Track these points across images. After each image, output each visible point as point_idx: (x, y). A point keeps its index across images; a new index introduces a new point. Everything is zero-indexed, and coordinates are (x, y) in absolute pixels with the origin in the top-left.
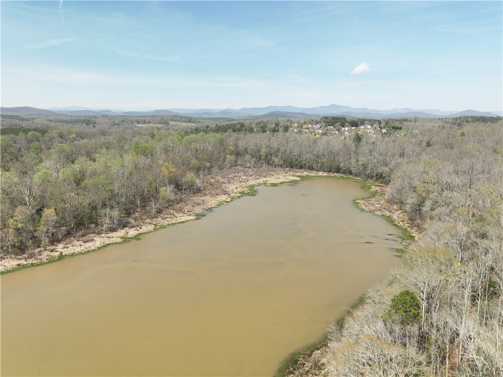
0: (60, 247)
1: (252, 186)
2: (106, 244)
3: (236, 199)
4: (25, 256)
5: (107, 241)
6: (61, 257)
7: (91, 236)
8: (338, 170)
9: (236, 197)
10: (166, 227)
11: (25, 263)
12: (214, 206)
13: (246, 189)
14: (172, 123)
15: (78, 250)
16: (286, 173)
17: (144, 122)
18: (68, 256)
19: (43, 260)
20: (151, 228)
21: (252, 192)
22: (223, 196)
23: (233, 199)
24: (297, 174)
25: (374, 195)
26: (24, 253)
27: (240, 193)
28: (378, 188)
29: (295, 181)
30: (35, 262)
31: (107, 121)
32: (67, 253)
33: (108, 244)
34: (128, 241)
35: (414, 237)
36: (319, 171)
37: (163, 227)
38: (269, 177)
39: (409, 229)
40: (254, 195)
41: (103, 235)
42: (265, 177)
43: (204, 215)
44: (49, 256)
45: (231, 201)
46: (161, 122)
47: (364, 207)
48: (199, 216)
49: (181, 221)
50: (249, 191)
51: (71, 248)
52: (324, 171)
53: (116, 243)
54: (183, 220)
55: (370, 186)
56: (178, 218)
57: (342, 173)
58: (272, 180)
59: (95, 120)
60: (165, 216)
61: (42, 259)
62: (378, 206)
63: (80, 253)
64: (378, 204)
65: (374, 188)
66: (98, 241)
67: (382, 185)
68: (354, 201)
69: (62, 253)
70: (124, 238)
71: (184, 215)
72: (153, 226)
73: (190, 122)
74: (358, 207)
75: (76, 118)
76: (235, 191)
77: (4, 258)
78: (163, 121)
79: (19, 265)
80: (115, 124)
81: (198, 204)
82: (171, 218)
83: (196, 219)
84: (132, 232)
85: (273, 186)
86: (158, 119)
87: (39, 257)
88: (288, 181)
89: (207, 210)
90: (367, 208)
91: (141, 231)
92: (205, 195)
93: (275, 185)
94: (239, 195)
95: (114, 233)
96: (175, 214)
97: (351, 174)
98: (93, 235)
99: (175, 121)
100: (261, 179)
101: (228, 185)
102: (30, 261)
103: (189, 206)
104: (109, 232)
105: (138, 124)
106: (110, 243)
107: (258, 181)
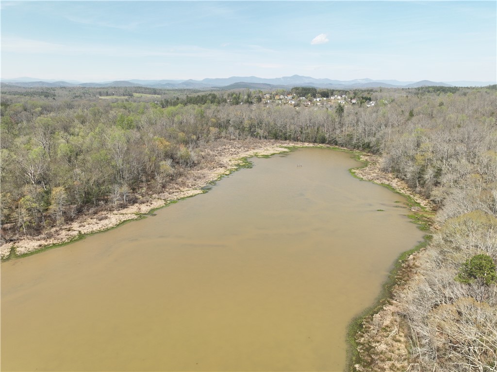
0: (75, 225)
1: (245, 159)
2: (122, 220)
3: (234, 171)
4: (43, 236)
5: (123, 218)
6: (81, 236)
7: (103, 213)
8: (323, 141)
9: (234, 170)
10: (176, 202)
11: (46, 244)
12: (216, 179)
13: (240, 161)
14: (136, 95)
15: (96, 228)
16: (273, 145)
17: (107, 94)
18: (87, 234)
19: (64, 240)
20: (161, 203)
21: (247, 164)
22: (221, 169)
23: (231, 172)
24: (283, 145)
25: (365, 164)
26: (40, 233)
27: (236, 165)
28: (367, 158)
29: (284, 152)
30: (55, 242)
31: (67, 93)
32: (86, 231)
33: (124, 221)
34: (144, 217)
35: (419, 203)
36: (304, 142)
37: (173, 202)
38: (258, 149)
39: (412, 196)
40: (251, 168)
41: (115, 212)
42: (254, 149)
43: (209, 189)
44: (68, 235)
45: (230, 173)
46: (125, 93)
47: (362, 177)
48: (205, 190)
49: (189, 195)
50: (244, 164)
51: (87, 226)
52: (309, 142)
53: (133, 219)
54: (191, 194)
55: (358, 156)
56: (185, 192)
57: (328, 143)
58: (262, 152)
59: (53, 92)
60: (171, 190)
61: (62, 239)
62: (375, 175)
63: (100, 232)
64: (373, 173)
65: (363, 158)
66: (113, 219)
67: (369, 154)
68: (350, 170)
69: (80, 231)
70: (138, 214)
71: (190, 189)
72: (163, 201)
73: (155, 93)
74: (356, 176)
75: (32, 90)
76: (230, 164)
77: (21, 240)
78: (127, 93)
79: (40, 246)
80: (76, 97)
81: (200, 178)
82: (178, 192)
83: (204, 193)
84: (144, 208)
85: (265, 157)
86: (122, 91)
87: (59, 236)
88: (277, 152)
89: (210, 183)
90: (365, 177)
91: (152, 207)
92: (202, 168)
93: (266, 157)
94: (236, 167)
95: (126, 209)
96: (180, 188)
97: (336, 144)
98: (105, 212)
99: (139, 93)
100: (251, 151)
101: (221, 158)
102: (51, 241)
103: (191, 180)
104: (120, 209)
105: (100, 95)
106: (125, 219)
107: (248, 153)
